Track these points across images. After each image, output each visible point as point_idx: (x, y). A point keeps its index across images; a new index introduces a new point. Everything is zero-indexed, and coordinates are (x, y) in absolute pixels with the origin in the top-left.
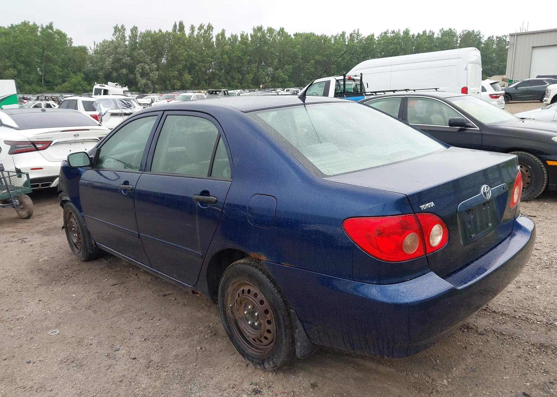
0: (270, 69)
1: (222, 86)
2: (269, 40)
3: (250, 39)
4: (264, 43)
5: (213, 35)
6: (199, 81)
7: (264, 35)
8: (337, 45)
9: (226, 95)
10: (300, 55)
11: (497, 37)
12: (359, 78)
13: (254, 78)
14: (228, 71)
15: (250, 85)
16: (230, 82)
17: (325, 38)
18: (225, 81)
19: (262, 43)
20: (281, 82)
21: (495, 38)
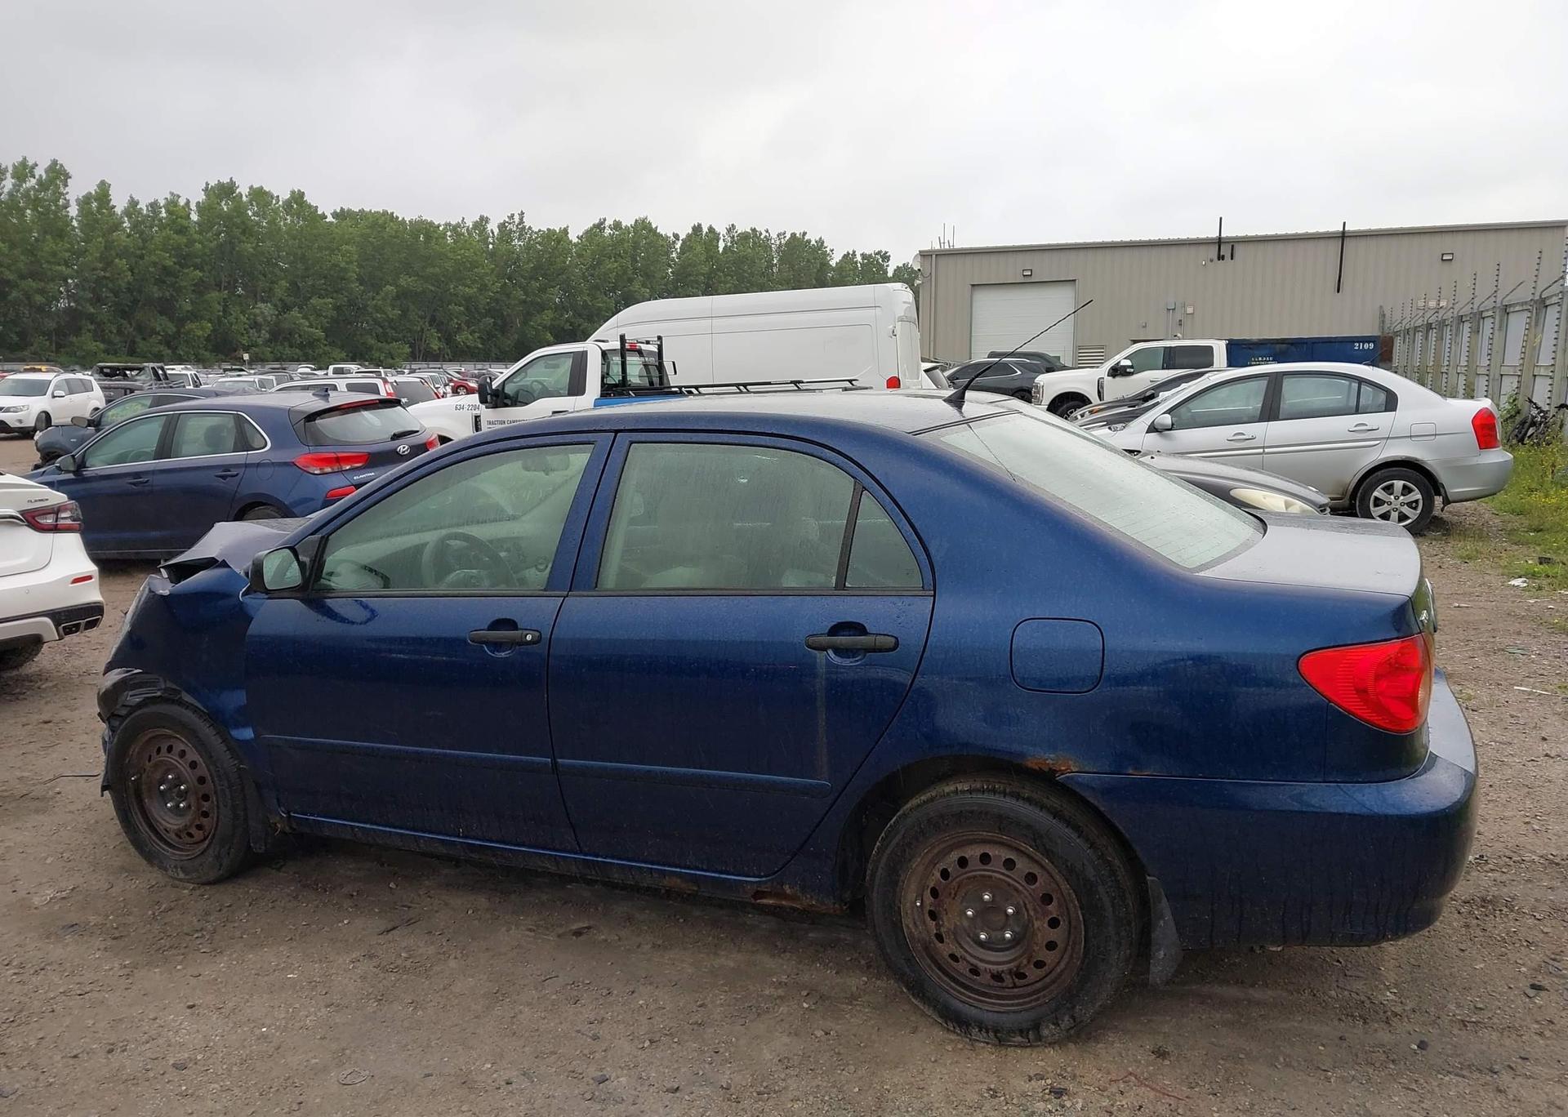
0: (265, 309)
1: (107, 352)
2: (258, 224)
3: (194, 217)
4: (244, 232)
5: (67, 197)
6: (23, 335)
7: (239, 208)
8: (463, 251)
9: (160, 380)
10: (353, 272)
11: (864, 256)
12: (654, 349)
13: (214, 330)
14: (127, 309)
15: (202, 352)
16: (134, 342)
17: (426, 229)
18: (117, 339)
19: (237, 232)
20: (301, 346)
21: (859, 258)
